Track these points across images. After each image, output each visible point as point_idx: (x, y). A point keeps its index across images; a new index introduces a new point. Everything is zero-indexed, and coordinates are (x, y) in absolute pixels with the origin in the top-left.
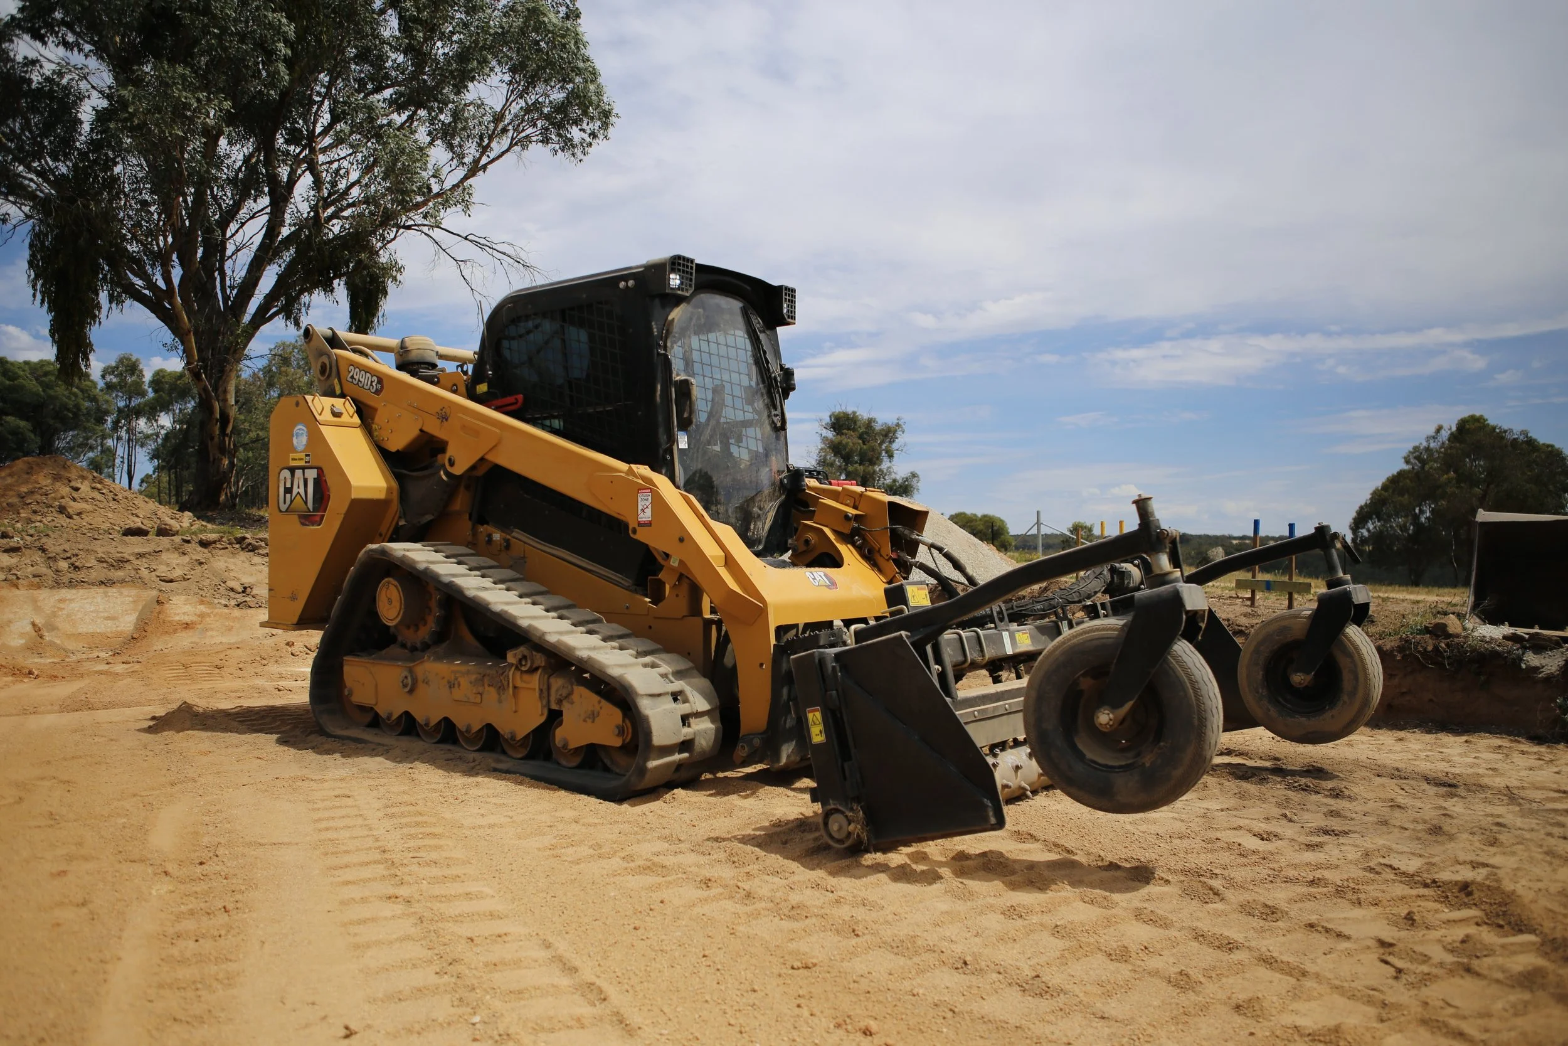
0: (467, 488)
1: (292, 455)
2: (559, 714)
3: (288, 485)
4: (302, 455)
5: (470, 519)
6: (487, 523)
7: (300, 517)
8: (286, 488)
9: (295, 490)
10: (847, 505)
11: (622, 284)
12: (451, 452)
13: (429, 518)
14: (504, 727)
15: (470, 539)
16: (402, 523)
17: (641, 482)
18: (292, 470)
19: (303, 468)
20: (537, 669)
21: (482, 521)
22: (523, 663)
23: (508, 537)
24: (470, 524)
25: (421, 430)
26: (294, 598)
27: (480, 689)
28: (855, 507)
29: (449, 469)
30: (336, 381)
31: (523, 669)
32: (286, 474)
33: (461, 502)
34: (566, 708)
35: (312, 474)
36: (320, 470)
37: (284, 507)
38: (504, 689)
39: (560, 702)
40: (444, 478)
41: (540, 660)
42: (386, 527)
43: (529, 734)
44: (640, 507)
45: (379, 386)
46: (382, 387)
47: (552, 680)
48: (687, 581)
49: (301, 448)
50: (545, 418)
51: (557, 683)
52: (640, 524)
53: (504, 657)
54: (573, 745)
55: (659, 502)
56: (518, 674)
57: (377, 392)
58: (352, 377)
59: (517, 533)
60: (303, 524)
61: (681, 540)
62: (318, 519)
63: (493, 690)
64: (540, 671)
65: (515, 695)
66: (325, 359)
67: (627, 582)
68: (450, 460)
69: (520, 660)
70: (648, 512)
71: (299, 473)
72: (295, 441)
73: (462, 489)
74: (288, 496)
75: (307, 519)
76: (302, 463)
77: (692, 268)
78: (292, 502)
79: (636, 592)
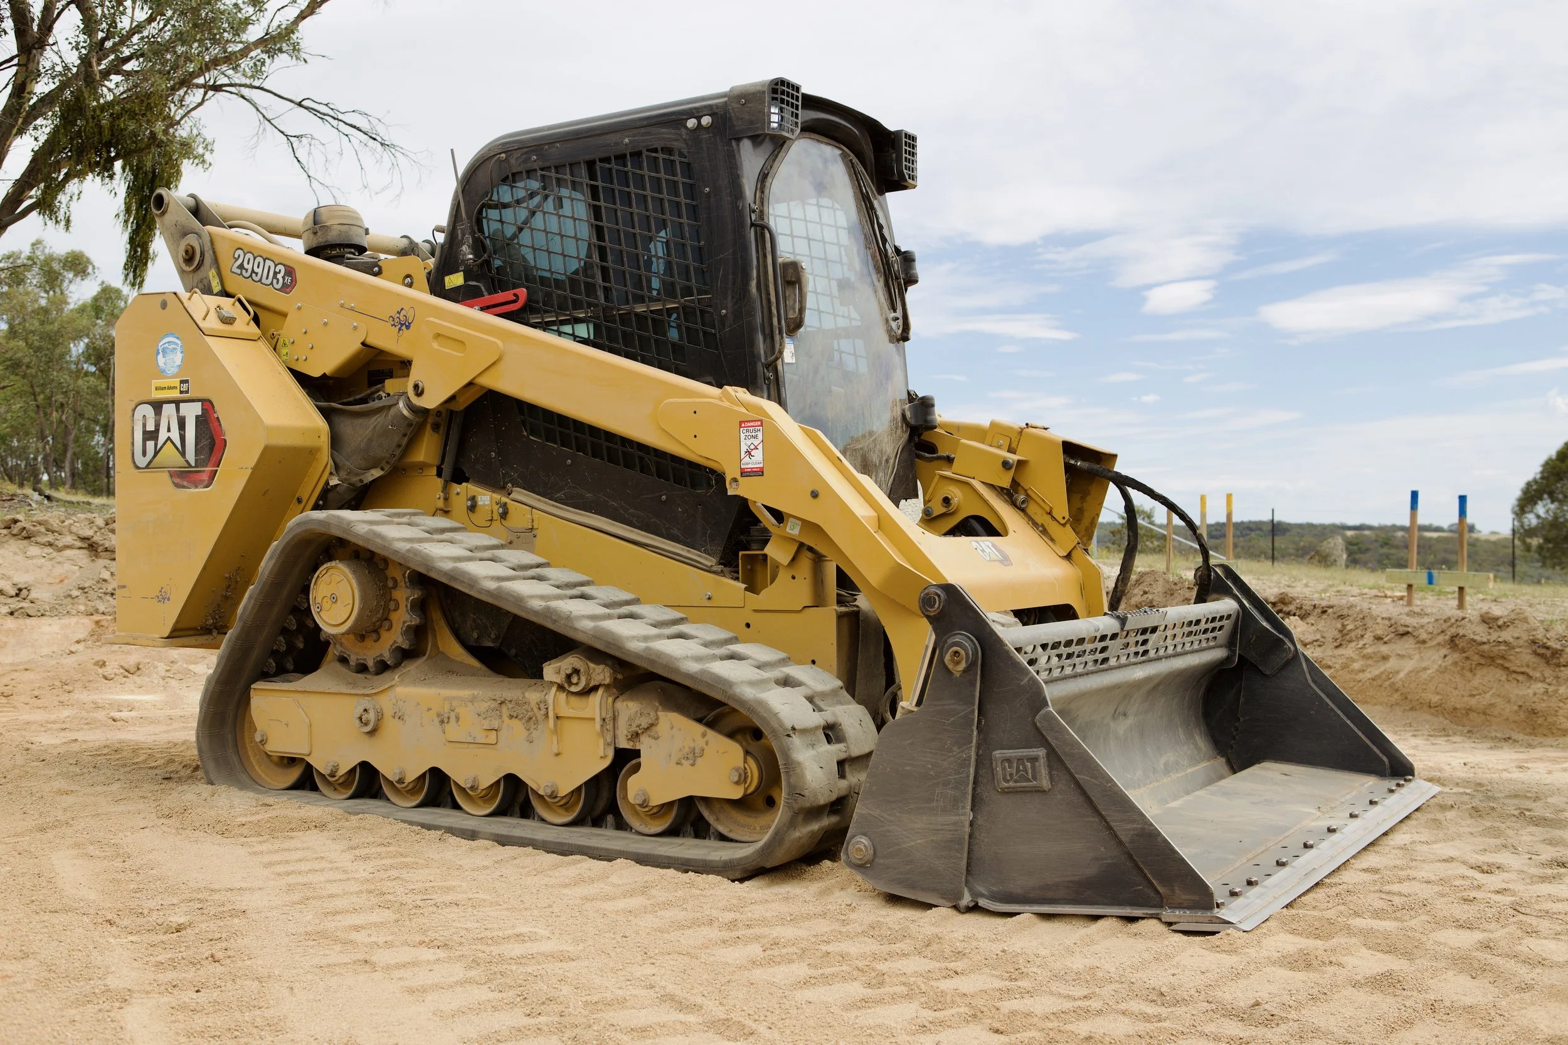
0: (436, 427)
1: (156, 383)
2: (636, 754)
3: (151, 427)
4: (176, 382)
5: (439, 474)
6: (467, 480)
7: (172, 475)
8: (145, 432)
9: (163, 435)
10: (999, 447)
11: (691, 123)
12: (416, 374)
13: (376, 473)
14: (537, 778)
15: (440, 504)
16: (334, 481)
17: (743, 410)
18: (157, 406)
19: (177, 403)
20: (595, 689)
21: (459, 477)
22: (574, 680)
23: (504, 499)
24: (439, 482)
25: (363, 344)
26: (163, 598)
27: (495, 724)
28: (1011, 450)
29: (417, 402)
30: (212, 273)
31: (573, 689)
32: (149, 411)
33: (427, 450)
34: (645, 746)
35: (192, 411)
36: (207, 405)
37: (142, 462)
38: (537, 722)
39: (636, 736)
40: (405, 412)
41: (601, 674)
42: (310, 489)
43: (579, 788)
44: (744, 448)
45: (288, 280)
46: (294, 282)
47: (620, 705)
48: (809, 555)
49: (172, 370)
50: (563, 323)
51: (630, 709)
52: (744, 473)
53: (539, 675)
54: (657, 800)
55: (776, 442)
56: (562, 696)
57: (286, 288)
58: (241, 267)
59: (519, 494)
60: (177, 485)
61: (815, 495)
62: (205, 477)
63: (518, 726)
64: (601, 691)
65: (555, 731)
66: (192, 240)
67: (710, 561)
68: (416, 387)
69: (569, 677)
70: (758, 455)
71: (169, 410)
72: (161, 360)
73: (428, 429)
74: (150, 444)
75: (184, 477)
76: (175, 394)
77: (797, 97)
78: (156, 453)
79: (721, 573)
